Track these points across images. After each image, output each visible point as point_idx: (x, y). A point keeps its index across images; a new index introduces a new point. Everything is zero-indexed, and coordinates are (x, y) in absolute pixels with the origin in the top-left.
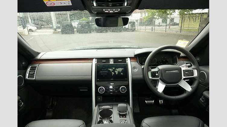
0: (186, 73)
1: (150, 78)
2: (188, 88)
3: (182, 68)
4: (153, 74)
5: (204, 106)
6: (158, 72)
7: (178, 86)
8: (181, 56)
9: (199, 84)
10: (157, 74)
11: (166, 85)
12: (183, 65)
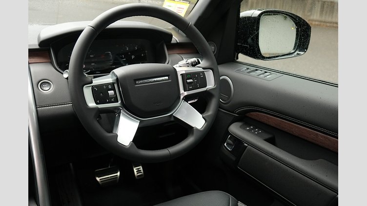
0: (188, 81)
1: (92, 104)
2: (197, 121)
3: (178, 69)
4: (100, 94)
5: (234, 158)
6: (113, 84)
7: (172, 119)
8: (173, 41)
9: (219, 110)
10: (111, 92)
11: (141, 122)
12: (181, 63)
